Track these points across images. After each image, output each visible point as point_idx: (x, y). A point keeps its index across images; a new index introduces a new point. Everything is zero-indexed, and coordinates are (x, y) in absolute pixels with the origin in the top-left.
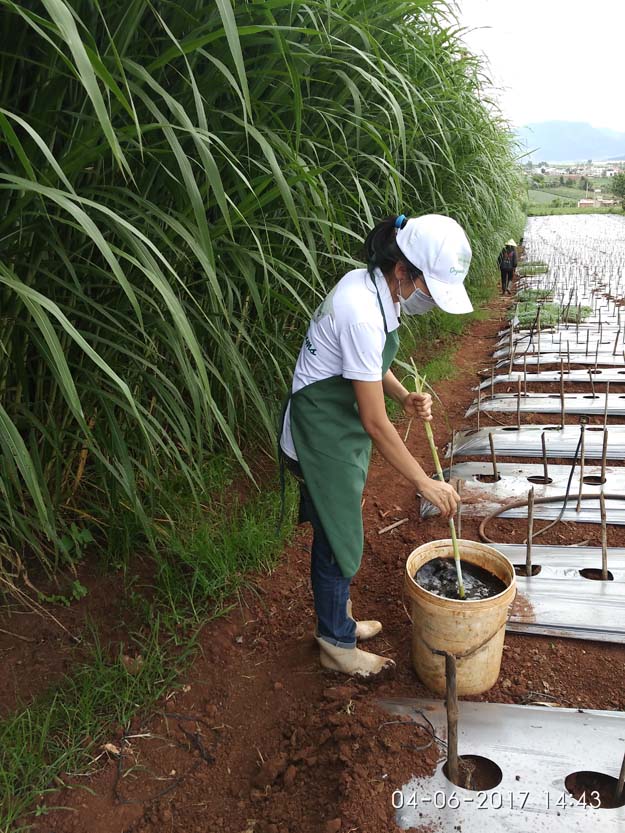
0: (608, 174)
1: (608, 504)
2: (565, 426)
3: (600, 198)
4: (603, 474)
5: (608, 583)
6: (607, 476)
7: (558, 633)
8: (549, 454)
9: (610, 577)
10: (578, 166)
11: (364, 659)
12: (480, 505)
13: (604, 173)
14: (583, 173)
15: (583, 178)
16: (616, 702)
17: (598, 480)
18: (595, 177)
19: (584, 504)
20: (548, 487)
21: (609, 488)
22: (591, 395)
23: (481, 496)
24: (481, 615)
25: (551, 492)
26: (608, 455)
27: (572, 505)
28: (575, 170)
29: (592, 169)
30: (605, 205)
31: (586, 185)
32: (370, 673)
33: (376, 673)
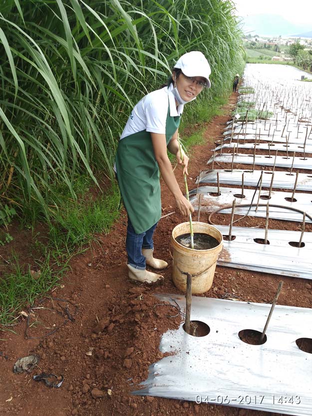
0: (289, 44)
1: (271, 209)
2: (254, 171)
3: (283, 56)
4: (270, 195)
5: (267, 245)
6: (271, 196)
7: (241, 267)
8: (244, 184)
9: (268, 243)
10: (274, 38)
11: (149, 275)
12: (210, 207)
13: (287, 44)
14: (276, 43)
15: (276, 45)
16: (266, 300)
17: (267, 197)
18: (282, 45)
19: (259, 208)
20: (243, 199)
21: (271, 202)
22: (268, 156)
23: (211, 202)
24: (205, 257)
25: (243, 202)
26: (273, 186)
27: (253, 208)
28: (272, 41)
29: (281, 40)
30: (285, 60)
31: (277, 49)
32: (152, 282)
33: (154, 281)
